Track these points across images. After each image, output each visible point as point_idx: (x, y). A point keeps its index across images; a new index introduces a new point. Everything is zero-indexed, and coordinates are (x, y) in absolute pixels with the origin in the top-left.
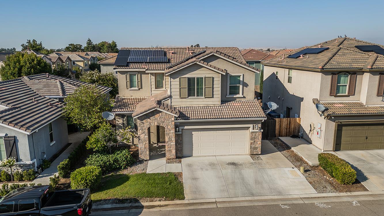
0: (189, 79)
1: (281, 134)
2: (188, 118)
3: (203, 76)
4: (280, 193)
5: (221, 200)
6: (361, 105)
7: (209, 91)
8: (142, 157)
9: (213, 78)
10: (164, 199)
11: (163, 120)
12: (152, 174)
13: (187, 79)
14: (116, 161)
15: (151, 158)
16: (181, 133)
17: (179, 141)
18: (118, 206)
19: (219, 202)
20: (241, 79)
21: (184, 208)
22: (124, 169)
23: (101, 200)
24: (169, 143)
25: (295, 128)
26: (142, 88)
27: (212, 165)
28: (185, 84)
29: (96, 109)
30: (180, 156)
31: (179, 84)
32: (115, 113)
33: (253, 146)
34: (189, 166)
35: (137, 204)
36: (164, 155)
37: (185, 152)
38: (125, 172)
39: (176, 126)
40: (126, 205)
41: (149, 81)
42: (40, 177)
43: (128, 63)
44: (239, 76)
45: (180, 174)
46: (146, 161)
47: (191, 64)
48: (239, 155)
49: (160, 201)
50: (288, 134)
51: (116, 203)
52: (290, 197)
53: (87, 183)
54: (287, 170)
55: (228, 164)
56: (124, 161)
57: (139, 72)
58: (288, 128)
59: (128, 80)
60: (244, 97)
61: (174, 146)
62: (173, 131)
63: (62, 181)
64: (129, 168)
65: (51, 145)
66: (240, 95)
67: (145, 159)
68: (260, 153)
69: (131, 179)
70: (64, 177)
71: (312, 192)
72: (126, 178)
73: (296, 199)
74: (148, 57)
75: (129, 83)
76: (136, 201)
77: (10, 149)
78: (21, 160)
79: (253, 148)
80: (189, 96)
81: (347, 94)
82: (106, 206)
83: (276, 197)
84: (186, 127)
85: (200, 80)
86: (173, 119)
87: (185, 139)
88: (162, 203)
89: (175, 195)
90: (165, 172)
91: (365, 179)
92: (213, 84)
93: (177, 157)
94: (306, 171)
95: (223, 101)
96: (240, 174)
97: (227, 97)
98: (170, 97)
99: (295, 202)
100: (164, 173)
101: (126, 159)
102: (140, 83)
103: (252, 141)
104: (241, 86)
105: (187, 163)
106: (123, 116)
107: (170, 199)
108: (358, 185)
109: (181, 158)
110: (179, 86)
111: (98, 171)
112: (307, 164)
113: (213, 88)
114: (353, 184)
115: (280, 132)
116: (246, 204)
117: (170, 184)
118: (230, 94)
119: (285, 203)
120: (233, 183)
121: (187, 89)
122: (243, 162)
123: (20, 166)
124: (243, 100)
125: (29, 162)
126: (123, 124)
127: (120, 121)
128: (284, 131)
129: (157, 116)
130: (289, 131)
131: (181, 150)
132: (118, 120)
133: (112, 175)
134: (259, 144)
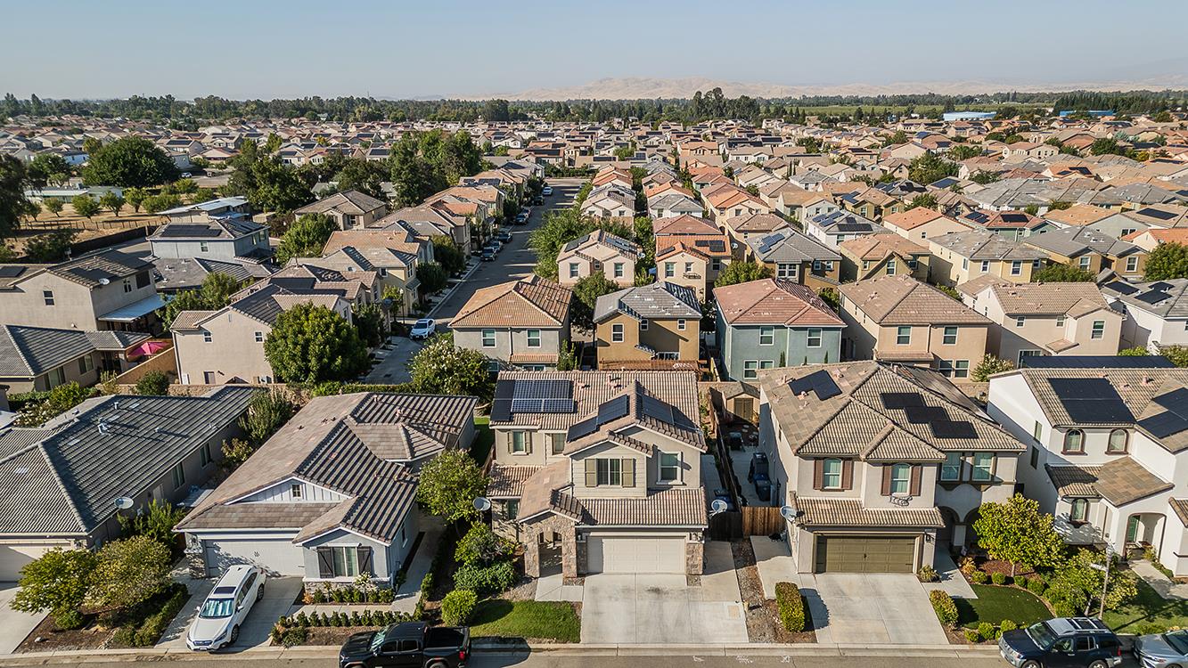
0: (599, 460)
1: (752, 531)
2: (595, 522)
3: (620, 458)
4: (701, 641)
5: (624, 646)
6: (855, 506)
7: (628, 477)
8: (529, 572)
9: (634, 460)
10: (554, 641)
11: (559, 525)
12: (542, 602)
13: (595, 461)
14: (495, 579)
15: (544, 572)
16: (585, 542)
17: (582, 552)
18: (500, 646)
19: (622, 649)
20: (679, 459)
21: (577, 655)
22: (505, 591)
23: (479, 638)
24: (567, 555)
25: (777, 523)
26: (531, 452)
27: (627, 590)
28: (593, 468)
29: (465, 492)
30: (583, 572)
31: (584, 467)
32: (491, 498)
33: (691, 563)
34: (594, 590)
35: (522, 646)
36: (559, 569)
37: (592, 567)
38: (506, 596)
39: (578, 532)
40: (508, 646)
41: (542, 441)
42: (399, 598)
43: (512, 413)
44: (677, 455)
45: (579, 604)
46: (535, 578)
47: (601, 442)
48: (670, 574)
49: (549, 642)
50: (766, 531)
51: (497, 643)
52: (712, 646)
53: (462, 615)
54: (726, 604)
56: (505, 580)
57: (527, 430)
58: (766, 521)
59: (511, 441)
60: (684, 484)
61: (575, 561)
62: (574, 540)
63: (428, 605)
64: (511, 589)
65: (404, 545)
66: (678, 481)
67: (534, 576)
68: (701, 573)
69: (515, 609)
70: (429, 600)
71: (743, 640)
72: (507, 607)
73: (719, 650)
74: (543, 400)
75: (511, 445)
76: (522, 641)
77: (364, 562)
78: (376, 576)
79: (690, 566)
80: (599, 484)
81: (840, 487)
82: (485, 646)
83: (694, 646)
84: (592, 534)
85: (615, 463)
86: (573, 524)
87: (592, 549)
88: (552, 646)
89: (569, 636)
90: (559, 600)
91: (826, 623)
92: (635, 469)
93: (579, 575)
94: (751, 609)
95: (651, 491)
96: (661, 608)
97: (657, 483)
98: (572, 485)
99: (714, 654)
100: (558, 602)
101: (508, 577)
102: (528, 445)
103: (688, 556)
104: (679, 469)
105: (592, 585)
106: (502, 502)
107: (561, 641)
108: (810, 633)
109: (584, 575)
110: (584, 470)
111: (474, 598)
112: (763, 594)
113: (635, 474)
114: (802, 631)
115: (752, 528)
116: (653, 654)
117: (564, 620)
118: (662, 479)
119: (701, 654)
120: (647, 622)
121: (595, 475)
122: (671, 587)
123: (374, 583)
124: (682, 488)
125: (386, 579)
126: (503, 512)
127: (498, 508)
128: (759, 528)
129: (550, 520)
130: (768, 527)
131: (586, 565)
132: (496, 506)
133: (490, 600)
134: (699, 560)
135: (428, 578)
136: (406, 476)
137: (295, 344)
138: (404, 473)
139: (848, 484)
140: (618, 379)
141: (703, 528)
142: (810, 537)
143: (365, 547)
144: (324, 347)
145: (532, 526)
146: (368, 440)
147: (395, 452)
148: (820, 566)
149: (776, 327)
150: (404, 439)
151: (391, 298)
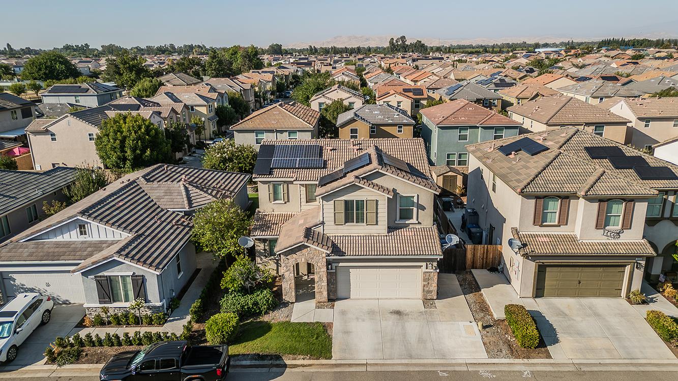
0: (346, 202)
1: (475, 265)
2: (343, 254)
3: (365, 199)
4: (444, 357)
5: (372, 362)
6: (573, 239)
7: (371, 217)
8: (286, 298)
9: (377, 201)
10: (308, 357)
11: (312, 256)
12: (297, 323)
13: (343, 202)
14: (256, 304)
15: (299, 298)
16: (334, 271)
17: (332, 280)
18: (257, 363)
19: (370, 365)
20: (415, 200)
21: (329, 370)
22: (265, 314)
23: (239, 355)
24: (319, 283)
25: (494, 258)
26: (288, 201)
27: (372, 313)
28: (341, 208)
29: (232, 233)
30: (333, 298)
31: (333, 207)
32: (254, 238)
33: (426, 289)
34: (343, 313)
35: (278, 362)
36: (312, 296)
37: (341, 293)
38: (266, 318)
39: (329, 263)
40: (266, 362)
41: (297, 192)
42: (171, 321)
43: (272, 169)
44: (413, 197)
45: (330, 325)
46: (292, 303)
47: (349, 185)
48: (409, 299)
49: (304, 359)
50: (484, 265)
51: (256, 360)
52: (454, 362)
53: (223, 335)
54: (461, 324)
55: (391, 313)
56: (265, 304)
57: (285, 182)
58: (485, 257)
59: (271, 191)
60: (419, 223)
61: (326, 287)
62: (325, 269)
63: (196, 326)
64: (271, 312)
65: (179, 277)
66: (414, 220)
67: (291, 302)
68: (435, 297)
69: (273, 329)
70: (197, 322)
71: (482, 356)
72: (267, 327)
73: (460, 365)
74: (298, 159)
75: (272, 196)
76: (278, 357)
77: (138, 289)
78: (149, 301)
79: (426, 292)
80: (346, 222)
81: (556, 223)
82: (244, 363)
83: (437, 361)
84: (341, 264)
85: (360, 204)
86: (324, 255)
87: (340, 278)
88: (306, 362)
89: (322, 353)
90: (312, 321)
91: (555, 341)
92: (377, 209)
93: (330, 300)
94: (484, 327)
95: (391, 229)
96: (403, 328)
97: (396, 222)
98: (323, 223)
99: (457, 369)
100: (311, 323)
101: (267, 302)
102: (286, 195)
103: (424, 283)
104: (415, 209)
105: (341, 309)
106: (264, 241)
107: (315, 358)
108: (543, 349)
109: (334, 300)
110: (333, 210)
111: (235, 320)
112: (492, 316)
113: (377, 213)
114: (535, 348)
115: (473, 262)
116: (400, 369)
117: (317, 338)
118: (401, 218)
119: (445, 369)
120: (392, 340)
121: (343, 215)
122: (410, 310)
123: (148, 307)
124: (418, 226)
125: (159, 304)
126: (265, 250)
127: (260, 247)
128: (479, 263)
129: (304, 251)
130: (486, 262)
131: (335, 291)
132: (259, 244)
133: (252, 322)
134: (434, 287)
135: (196, 304)
136: (184, 222)
137: (115, 140)
138: (183, 220)
139: (564, 219)
140: (360, 144)
141: (439, 258)
142: (532, 266)
143: (139, 276)
144: (137, 142)
145: (288, 257)
146: (154, 195)
147: (176, 203)
148: (539, 292)
149: (471, 127)
150: (184, 193)
151: (197, 124)
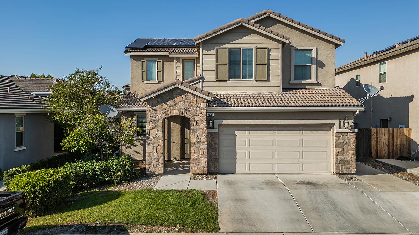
0: (231, 50)
1: (379, 155)
2: (228, 105)
3: (253, 47)
7: (262, 70)
8: (151, 168)
9: (269, 50)
11: (187, 106)
12: (162, 190)
13: (227, 51)
16: (216, 130)
17: (214, 144)
23: (55, 226)
24: (196, 145)
26: (163, 81)
28: (225, 58)
30: (214, 170)
31: (215, 58)
32: (119, 109)
34: (230, 183)
39: (209, 119)
43: (147, 46)
44: (310, 51)
45: (213, 193)
46: (157, 175)
47: (235, 26)
48: (316, 174)
49: (168, 231)
50: (391, 154)
55: (299, 183)
57: (160, 58)
58: (391, 144)
59: (144, 69)
60: (319, 84)
62: (204, 125)
64: (126, 183)
65: (17, 149)
66: (313, 80)
67: (156, 173)
68: (354, 171)
72: (115, 195)
74: (175, 43)
75: (145, 74)
76: (122, 230)
79: (340, 162)
80: (230, 78)
84: (225, 122)
85: (248, 52)
86: (204, 105)
87: (224, 142)
90: (185, 189)
92: (269, 60)
93: (210, 172)
95: (285, 90)
97: (291, 82)
98: (202, 78)
100: (184, 191)
102: (160, 74)
103: (338, 149)
104: (313, 67)
109: (216, 174)
110: (215, 62)
113: (269, 66)
115: (377, 150)
118: (295, 79)
121: (227, 67)
122: (326, 182)
124: (317, 88)
128: (384, 150)
129: (178, 99)
130: (393, 149)
131: (217, 161)
141: (358, 109)
146: (21, 84)
